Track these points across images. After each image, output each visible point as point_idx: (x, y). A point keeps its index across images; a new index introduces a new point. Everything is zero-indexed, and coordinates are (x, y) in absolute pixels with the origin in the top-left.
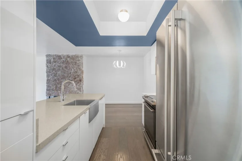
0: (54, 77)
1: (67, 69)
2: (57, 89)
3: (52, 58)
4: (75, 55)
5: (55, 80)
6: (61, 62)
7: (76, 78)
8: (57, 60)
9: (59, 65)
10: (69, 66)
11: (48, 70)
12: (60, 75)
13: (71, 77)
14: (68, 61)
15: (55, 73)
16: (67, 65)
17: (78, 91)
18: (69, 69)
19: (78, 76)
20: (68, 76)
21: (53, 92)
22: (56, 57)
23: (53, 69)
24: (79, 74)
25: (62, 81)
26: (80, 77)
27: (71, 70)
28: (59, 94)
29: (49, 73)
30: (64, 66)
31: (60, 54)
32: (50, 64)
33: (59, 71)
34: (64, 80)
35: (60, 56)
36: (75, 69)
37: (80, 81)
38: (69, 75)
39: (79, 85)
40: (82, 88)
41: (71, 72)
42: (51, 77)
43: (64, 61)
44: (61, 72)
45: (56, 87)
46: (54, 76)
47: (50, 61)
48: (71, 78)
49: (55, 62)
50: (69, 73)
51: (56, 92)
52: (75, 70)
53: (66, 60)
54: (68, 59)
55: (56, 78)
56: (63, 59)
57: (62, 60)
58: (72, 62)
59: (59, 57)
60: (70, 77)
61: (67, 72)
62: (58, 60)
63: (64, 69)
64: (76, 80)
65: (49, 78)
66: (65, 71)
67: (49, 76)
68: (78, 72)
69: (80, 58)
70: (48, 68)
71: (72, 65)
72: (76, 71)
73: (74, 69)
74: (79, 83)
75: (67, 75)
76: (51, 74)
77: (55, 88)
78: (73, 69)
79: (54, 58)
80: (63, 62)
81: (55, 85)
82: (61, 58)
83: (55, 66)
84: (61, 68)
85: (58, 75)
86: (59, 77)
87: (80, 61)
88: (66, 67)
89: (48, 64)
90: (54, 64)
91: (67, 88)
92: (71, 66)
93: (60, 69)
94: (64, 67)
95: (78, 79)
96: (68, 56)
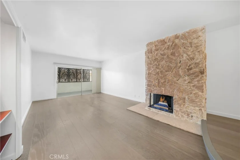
0: (156, 70)
1: (175, 56)
2: (160, 84)
3: (153, 46)
4: (190, 30)
5: (158, 73)
6: (165, 48)
7: (191, 69)
8: (159, 47)
9: (162, 53)
10: (179, 51)
11: (149, 62)
12: (164, 66)
13: (181, 67)
14: (176, 45)
15: (157, 64)
16: (174, 51)
17: (197, 91)
18: (179, 56)
19: (197, 64)
20: (176, 67)
21: (155, 88)
22: (159, 43)
23: (155, 59)
24: (197, 61)
25: (167, 75)
26: (200, 66)
27: (182, 56)
28: (162, 92)
29: (150, 65)
30: (170, 52)
31: (164, 38)
32: (151, 54)
33: (162, 61)
34: (170, 72)
35: (164, 40)
36: (189, 53)
37: (202, 72)
38: (179, 65)
39: (198, 81)
40: (204, 85)
41: (182, 59)
42: (153, 69)
43: (169, 45)
44: (166, 61)
45: (159, 83)
46: (156, 68)
47: (151, 50)
48: (182, 69)
49: (157, 50)
50: (179, 61)
51: (158, 88)
52: (189, 56)
53: (173, 43)
54: (177, 41)
55: (158, 70)
56: (169, 44)
57: (166, 45)
58: (184, 43)
59: (163, 42)
60: (179, 68)
61: (175, 60)
62: (161, 47)
63: (170, 56)
64: (191, 72)
65: (150, 71)
66: (172, 59)
67: (150, 68)
68: (196, 58)
69: (200, 34)
70: (149, 59)
71: (184, 48)
72: (191, 56)
73: (187, 54)
74: (198, 76)
75: (175, 65)
76: (153, 66)
77: (157, 84)
78: (185, 55)
79: (155, 46)
80: (168, 48)
81: (158, 80)
82: (166, 43)
83: (157, 55)
84: (165, 57)
85: (160, 66)
86: (162, 69)
87: (201, 38)
88: (173, 54)
89: (149, 55)
90: (156, 53)
91: (175, 84)
92: (181, 50)
93: (163, 58)
94: (169, 54)
95: (197, 70)
96: (177, 37)
